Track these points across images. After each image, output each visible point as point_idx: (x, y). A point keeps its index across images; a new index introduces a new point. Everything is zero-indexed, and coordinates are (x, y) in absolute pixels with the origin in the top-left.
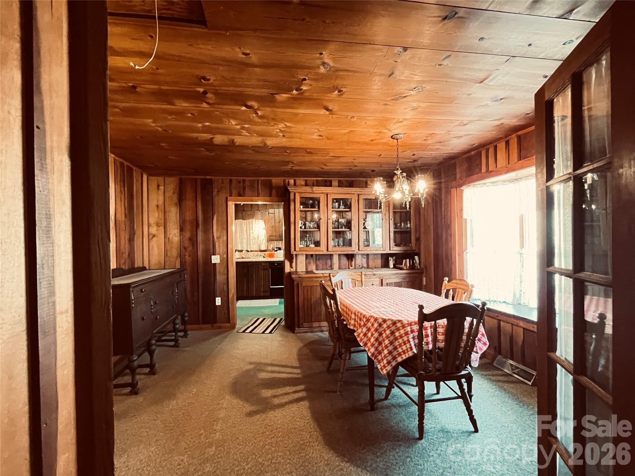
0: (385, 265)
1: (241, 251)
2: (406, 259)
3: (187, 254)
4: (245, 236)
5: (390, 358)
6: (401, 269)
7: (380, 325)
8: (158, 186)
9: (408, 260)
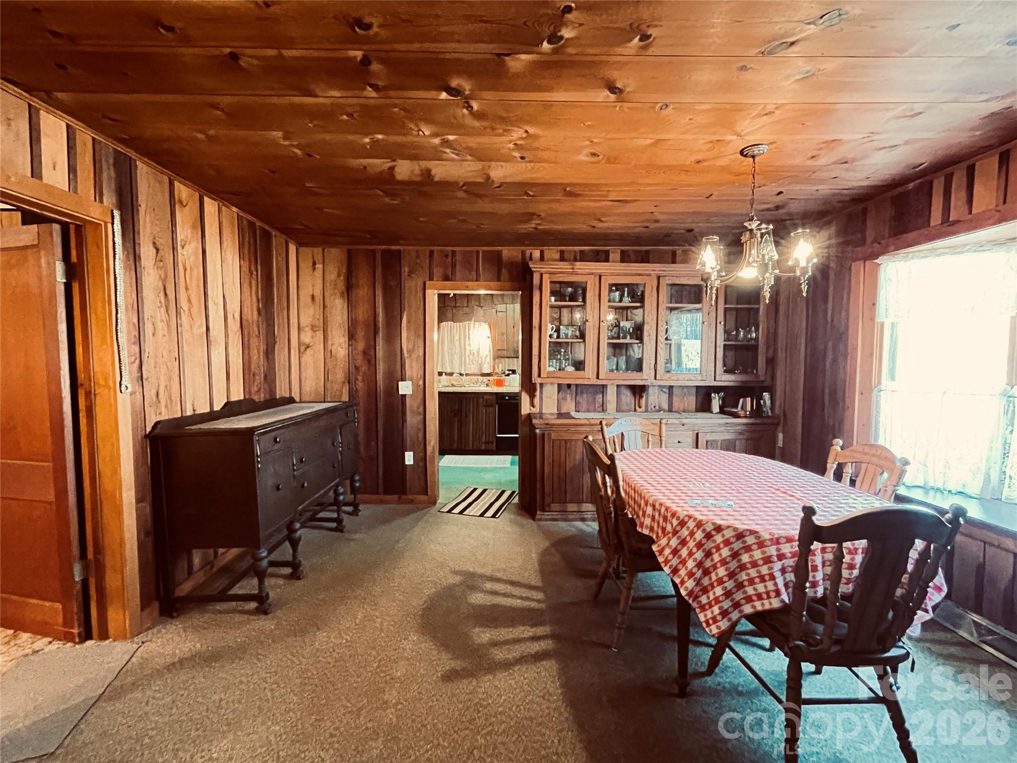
0: (704, 406)
1: (451, 374)
2: (745, 397)
3: (360, 378)
4: (458, 350)
5: (727, 604)
6: (736, 415)
7: (708, 536)
8: (314, 264)
9: (749, 399)
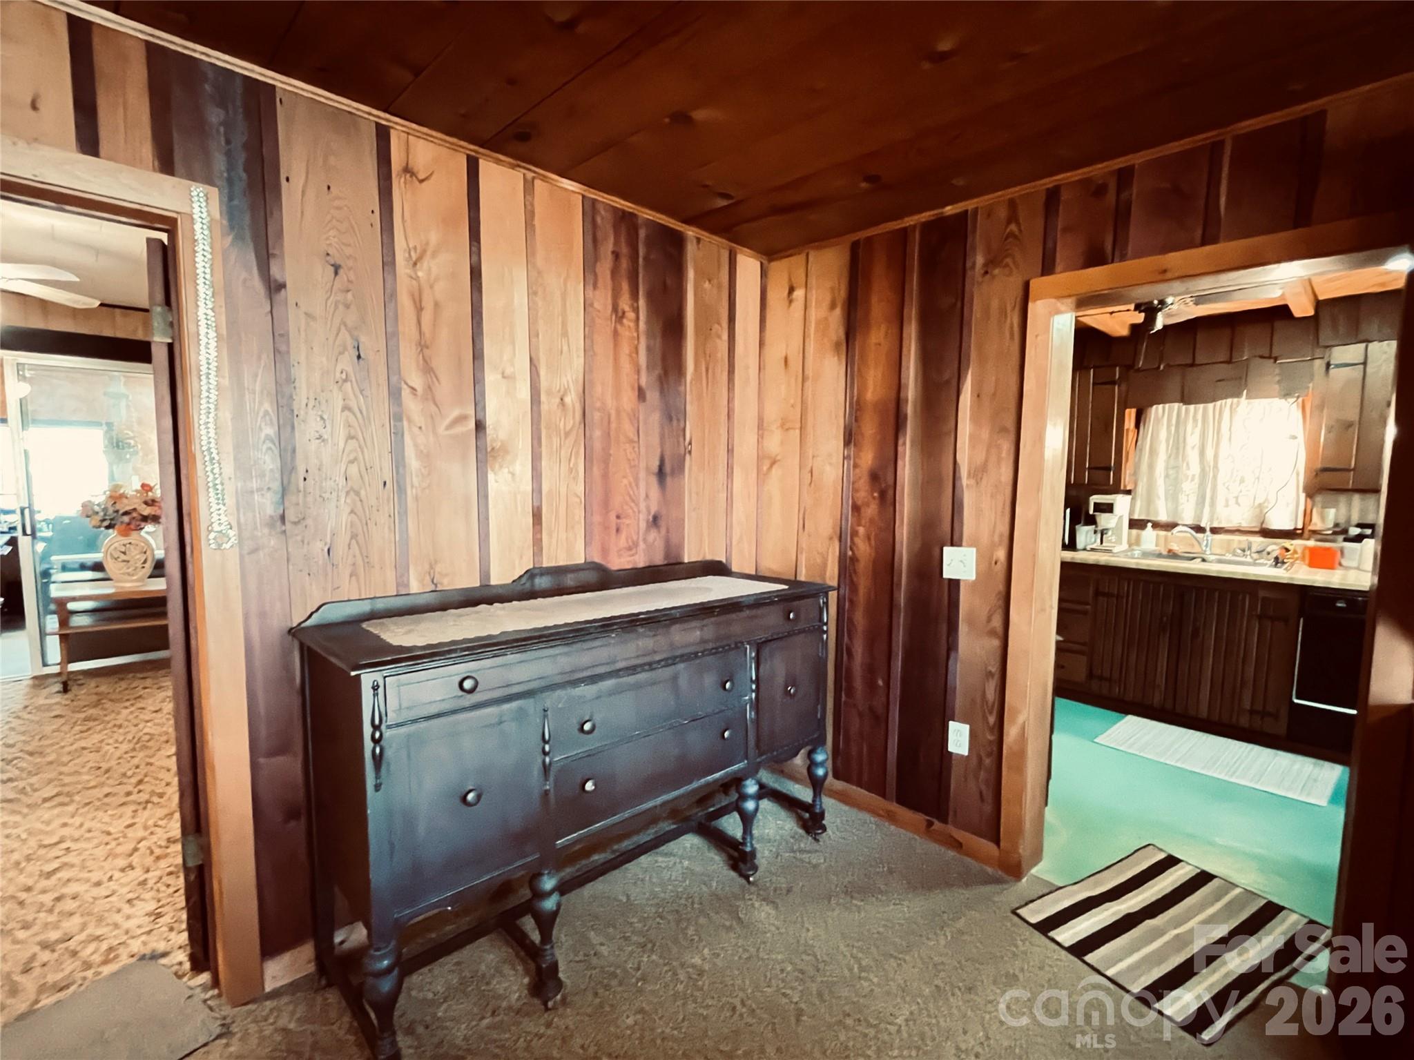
1: (1170, 526)
4: (1195, 469)
8: (791, 290)
